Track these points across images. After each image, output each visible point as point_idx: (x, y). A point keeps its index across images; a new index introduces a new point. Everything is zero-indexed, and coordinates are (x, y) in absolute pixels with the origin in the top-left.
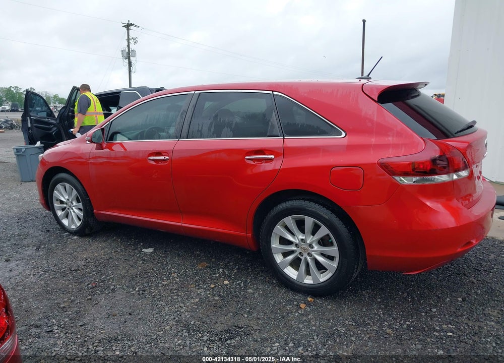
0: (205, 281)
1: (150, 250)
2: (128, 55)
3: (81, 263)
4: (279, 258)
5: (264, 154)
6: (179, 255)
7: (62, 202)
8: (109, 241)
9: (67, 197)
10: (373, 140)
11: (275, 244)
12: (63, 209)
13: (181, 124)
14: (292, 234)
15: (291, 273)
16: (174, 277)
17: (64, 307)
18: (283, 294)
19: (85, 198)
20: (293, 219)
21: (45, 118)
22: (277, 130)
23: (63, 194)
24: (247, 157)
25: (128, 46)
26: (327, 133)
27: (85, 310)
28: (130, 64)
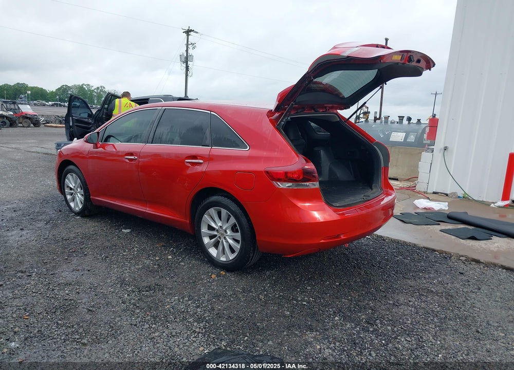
0: (155, 255)
1: (128, 231)
2: (186, 60)
3: (72, 235)
4: (206, 240)
5: (197, 159)
6: (147, 236)
7: (71, 189)
8: (102, 222)
9: (74, 185)
10: (265, 154)
11: (204, 230)
12: (72, 194)
13: (149, 132)
14: (214, 221)
15: (213, 252)
16: (134, 251)
17: (46, 262)
18: (207, 268)
19: (85, 187)
20: (215, 210)
21: (85, 118)
22: (208, 141)
23: (71, 181)
24: (187, 161)
25: (187, 51)
26: (239, 146)
27: (59, 266)
28: (187, 68)
